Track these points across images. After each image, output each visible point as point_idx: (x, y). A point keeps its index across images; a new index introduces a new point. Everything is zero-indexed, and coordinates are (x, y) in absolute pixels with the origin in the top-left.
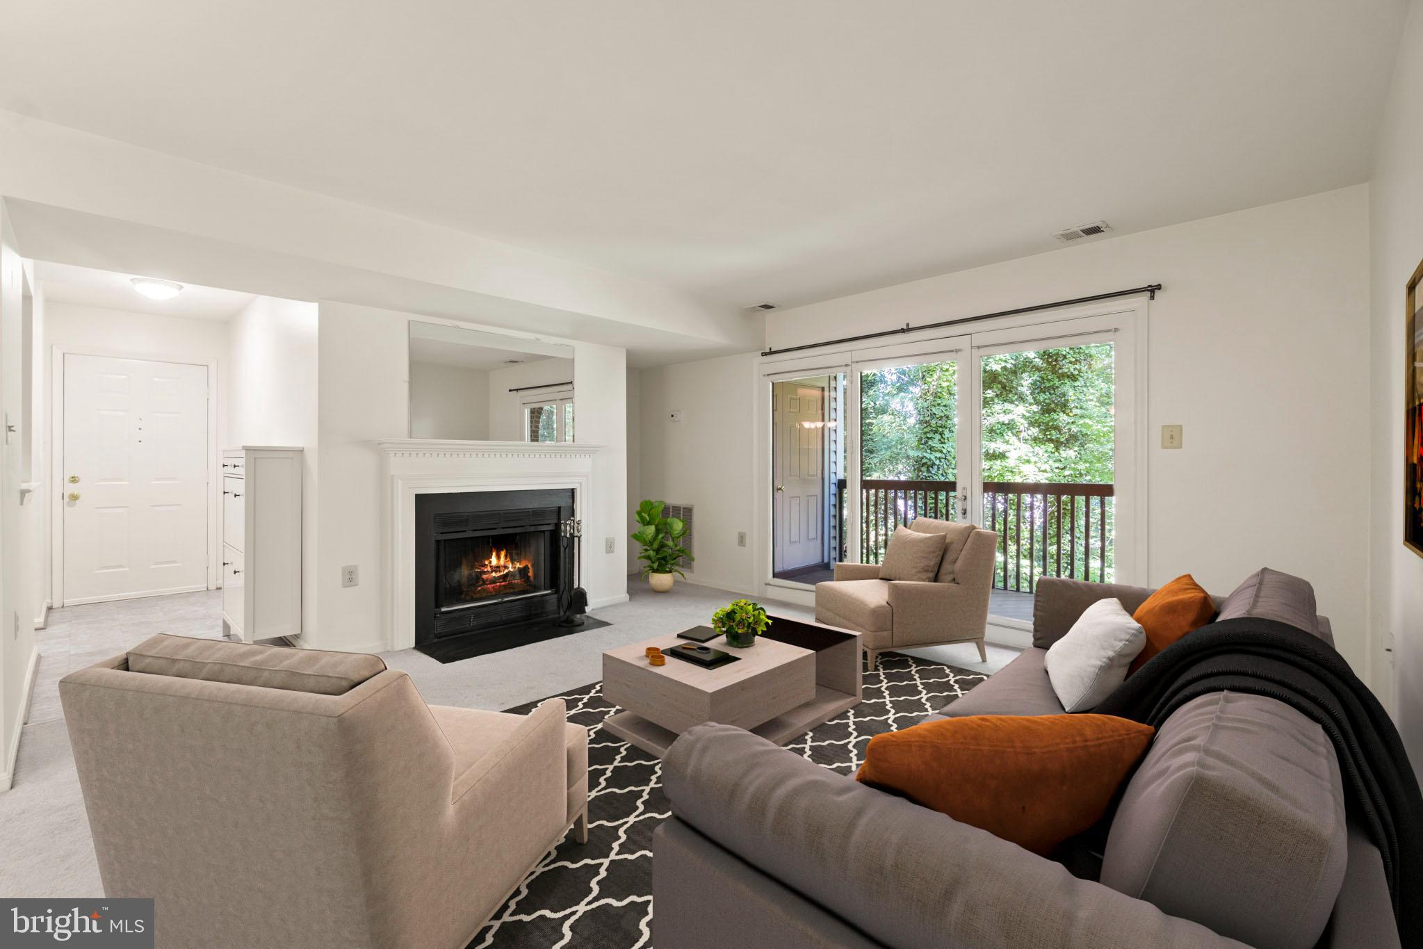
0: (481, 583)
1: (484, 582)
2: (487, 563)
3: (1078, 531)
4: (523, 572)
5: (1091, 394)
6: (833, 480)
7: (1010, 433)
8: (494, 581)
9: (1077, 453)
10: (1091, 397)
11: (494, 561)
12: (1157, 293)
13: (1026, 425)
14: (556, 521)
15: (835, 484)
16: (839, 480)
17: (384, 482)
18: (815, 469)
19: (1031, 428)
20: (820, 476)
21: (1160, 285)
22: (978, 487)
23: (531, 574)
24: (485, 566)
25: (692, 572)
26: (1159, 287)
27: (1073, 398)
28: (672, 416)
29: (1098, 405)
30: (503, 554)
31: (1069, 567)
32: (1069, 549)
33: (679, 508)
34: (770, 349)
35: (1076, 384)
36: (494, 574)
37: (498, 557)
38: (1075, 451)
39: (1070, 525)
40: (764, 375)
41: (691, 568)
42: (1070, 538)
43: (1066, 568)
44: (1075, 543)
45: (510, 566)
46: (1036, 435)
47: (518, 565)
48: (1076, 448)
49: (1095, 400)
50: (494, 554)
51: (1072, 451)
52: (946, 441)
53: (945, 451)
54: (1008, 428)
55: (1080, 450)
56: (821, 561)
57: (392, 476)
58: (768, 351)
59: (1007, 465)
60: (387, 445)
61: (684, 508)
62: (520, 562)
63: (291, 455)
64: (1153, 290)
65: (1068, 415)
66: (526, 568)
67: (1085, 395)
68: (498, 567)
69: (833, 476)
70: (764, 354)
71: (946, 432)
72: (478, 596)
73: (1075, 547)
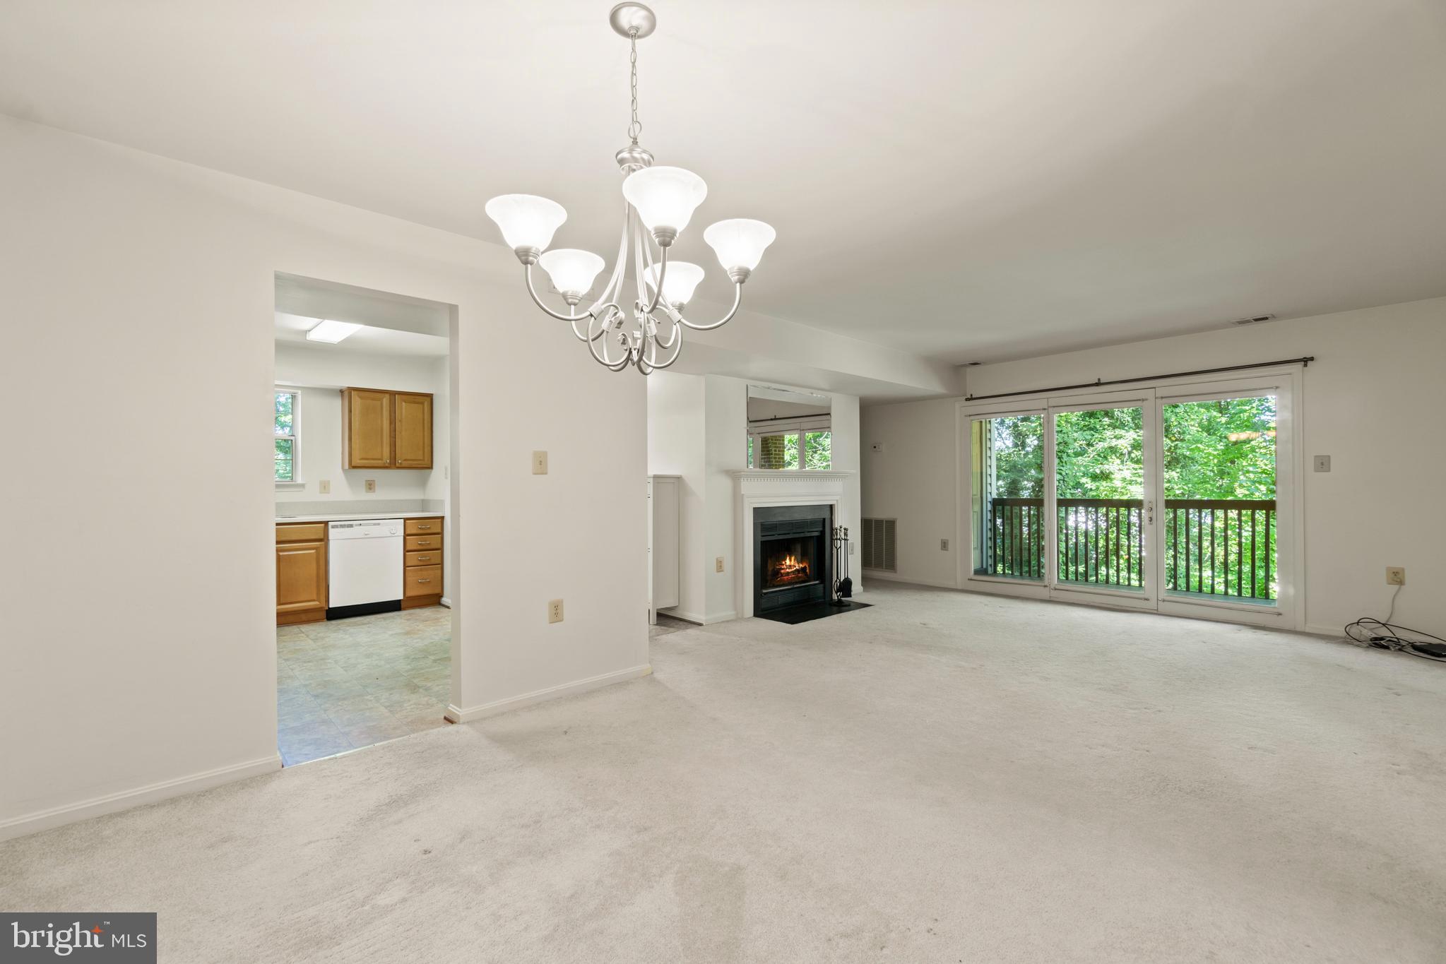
0: (780, 575)
1: (782, 575)
2: (783, 563)
3: (1180, 547)
4: (803, 569)
5: (1193, 419)
6: (989, 499)
7: (1114, 457)
8: (788, 573)
9: (1179, 475)
10: (1192, 423)
11: (788, 562)
12: (1310, 363)
13: (1130, 449)
14: (821, 529)
15: (990, 502)
16: (994, 499)
17: (737, 498)
18: (975, 490)
19: (1134, 451)
20: (979, 496)
21: (1313, 358)
22: (1162, 504)
23: (808, 571)
24: (783, 565)
25: (896, 572)
26: (1312, 359)
27: (1175, 423)
28: (875, 447)
29: (1200, 430)
30: (793, 558)
31: (1173, 580)
32: (1172, 563)
33: (882, 521)
34: (971, 395)
35: (1177, 410)
36: (788, 570)
37: (790, 561)
38: (1177, 473)
39: (1173, 541)
40: (966, 416)
41: (894, 569)
42: (1173, 553)
43: (1170, 581)
44: (1178, 559)
45: (797, 565)
46: (1139, 457)
47: (801, 566)
48: (1178, 470)
49: (1197, 425)
50: (788, 558)
51: (1174, 472)
52: (1064, 464)
53: (1064, 473)
54: (1111, 451)
55: (1182, 471)
56: (980, 566)
57: (743, 495)
58: (969, 397)
59: (1113, 485)
60: (743, 473)
61: (886, 521)
62: (802, 563)
63: (672, 480)
64: (1306, 361)
65: (1170, 439)
66: (805, 567)
67: (1187, 420)
68: (790, 566)
69: (989, 495)
70: (967, 400)
71: (1064, 456)
72: (778, 583)
73: (1178, 562)
